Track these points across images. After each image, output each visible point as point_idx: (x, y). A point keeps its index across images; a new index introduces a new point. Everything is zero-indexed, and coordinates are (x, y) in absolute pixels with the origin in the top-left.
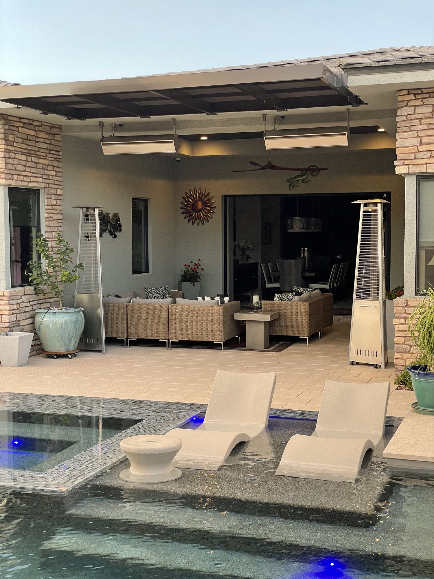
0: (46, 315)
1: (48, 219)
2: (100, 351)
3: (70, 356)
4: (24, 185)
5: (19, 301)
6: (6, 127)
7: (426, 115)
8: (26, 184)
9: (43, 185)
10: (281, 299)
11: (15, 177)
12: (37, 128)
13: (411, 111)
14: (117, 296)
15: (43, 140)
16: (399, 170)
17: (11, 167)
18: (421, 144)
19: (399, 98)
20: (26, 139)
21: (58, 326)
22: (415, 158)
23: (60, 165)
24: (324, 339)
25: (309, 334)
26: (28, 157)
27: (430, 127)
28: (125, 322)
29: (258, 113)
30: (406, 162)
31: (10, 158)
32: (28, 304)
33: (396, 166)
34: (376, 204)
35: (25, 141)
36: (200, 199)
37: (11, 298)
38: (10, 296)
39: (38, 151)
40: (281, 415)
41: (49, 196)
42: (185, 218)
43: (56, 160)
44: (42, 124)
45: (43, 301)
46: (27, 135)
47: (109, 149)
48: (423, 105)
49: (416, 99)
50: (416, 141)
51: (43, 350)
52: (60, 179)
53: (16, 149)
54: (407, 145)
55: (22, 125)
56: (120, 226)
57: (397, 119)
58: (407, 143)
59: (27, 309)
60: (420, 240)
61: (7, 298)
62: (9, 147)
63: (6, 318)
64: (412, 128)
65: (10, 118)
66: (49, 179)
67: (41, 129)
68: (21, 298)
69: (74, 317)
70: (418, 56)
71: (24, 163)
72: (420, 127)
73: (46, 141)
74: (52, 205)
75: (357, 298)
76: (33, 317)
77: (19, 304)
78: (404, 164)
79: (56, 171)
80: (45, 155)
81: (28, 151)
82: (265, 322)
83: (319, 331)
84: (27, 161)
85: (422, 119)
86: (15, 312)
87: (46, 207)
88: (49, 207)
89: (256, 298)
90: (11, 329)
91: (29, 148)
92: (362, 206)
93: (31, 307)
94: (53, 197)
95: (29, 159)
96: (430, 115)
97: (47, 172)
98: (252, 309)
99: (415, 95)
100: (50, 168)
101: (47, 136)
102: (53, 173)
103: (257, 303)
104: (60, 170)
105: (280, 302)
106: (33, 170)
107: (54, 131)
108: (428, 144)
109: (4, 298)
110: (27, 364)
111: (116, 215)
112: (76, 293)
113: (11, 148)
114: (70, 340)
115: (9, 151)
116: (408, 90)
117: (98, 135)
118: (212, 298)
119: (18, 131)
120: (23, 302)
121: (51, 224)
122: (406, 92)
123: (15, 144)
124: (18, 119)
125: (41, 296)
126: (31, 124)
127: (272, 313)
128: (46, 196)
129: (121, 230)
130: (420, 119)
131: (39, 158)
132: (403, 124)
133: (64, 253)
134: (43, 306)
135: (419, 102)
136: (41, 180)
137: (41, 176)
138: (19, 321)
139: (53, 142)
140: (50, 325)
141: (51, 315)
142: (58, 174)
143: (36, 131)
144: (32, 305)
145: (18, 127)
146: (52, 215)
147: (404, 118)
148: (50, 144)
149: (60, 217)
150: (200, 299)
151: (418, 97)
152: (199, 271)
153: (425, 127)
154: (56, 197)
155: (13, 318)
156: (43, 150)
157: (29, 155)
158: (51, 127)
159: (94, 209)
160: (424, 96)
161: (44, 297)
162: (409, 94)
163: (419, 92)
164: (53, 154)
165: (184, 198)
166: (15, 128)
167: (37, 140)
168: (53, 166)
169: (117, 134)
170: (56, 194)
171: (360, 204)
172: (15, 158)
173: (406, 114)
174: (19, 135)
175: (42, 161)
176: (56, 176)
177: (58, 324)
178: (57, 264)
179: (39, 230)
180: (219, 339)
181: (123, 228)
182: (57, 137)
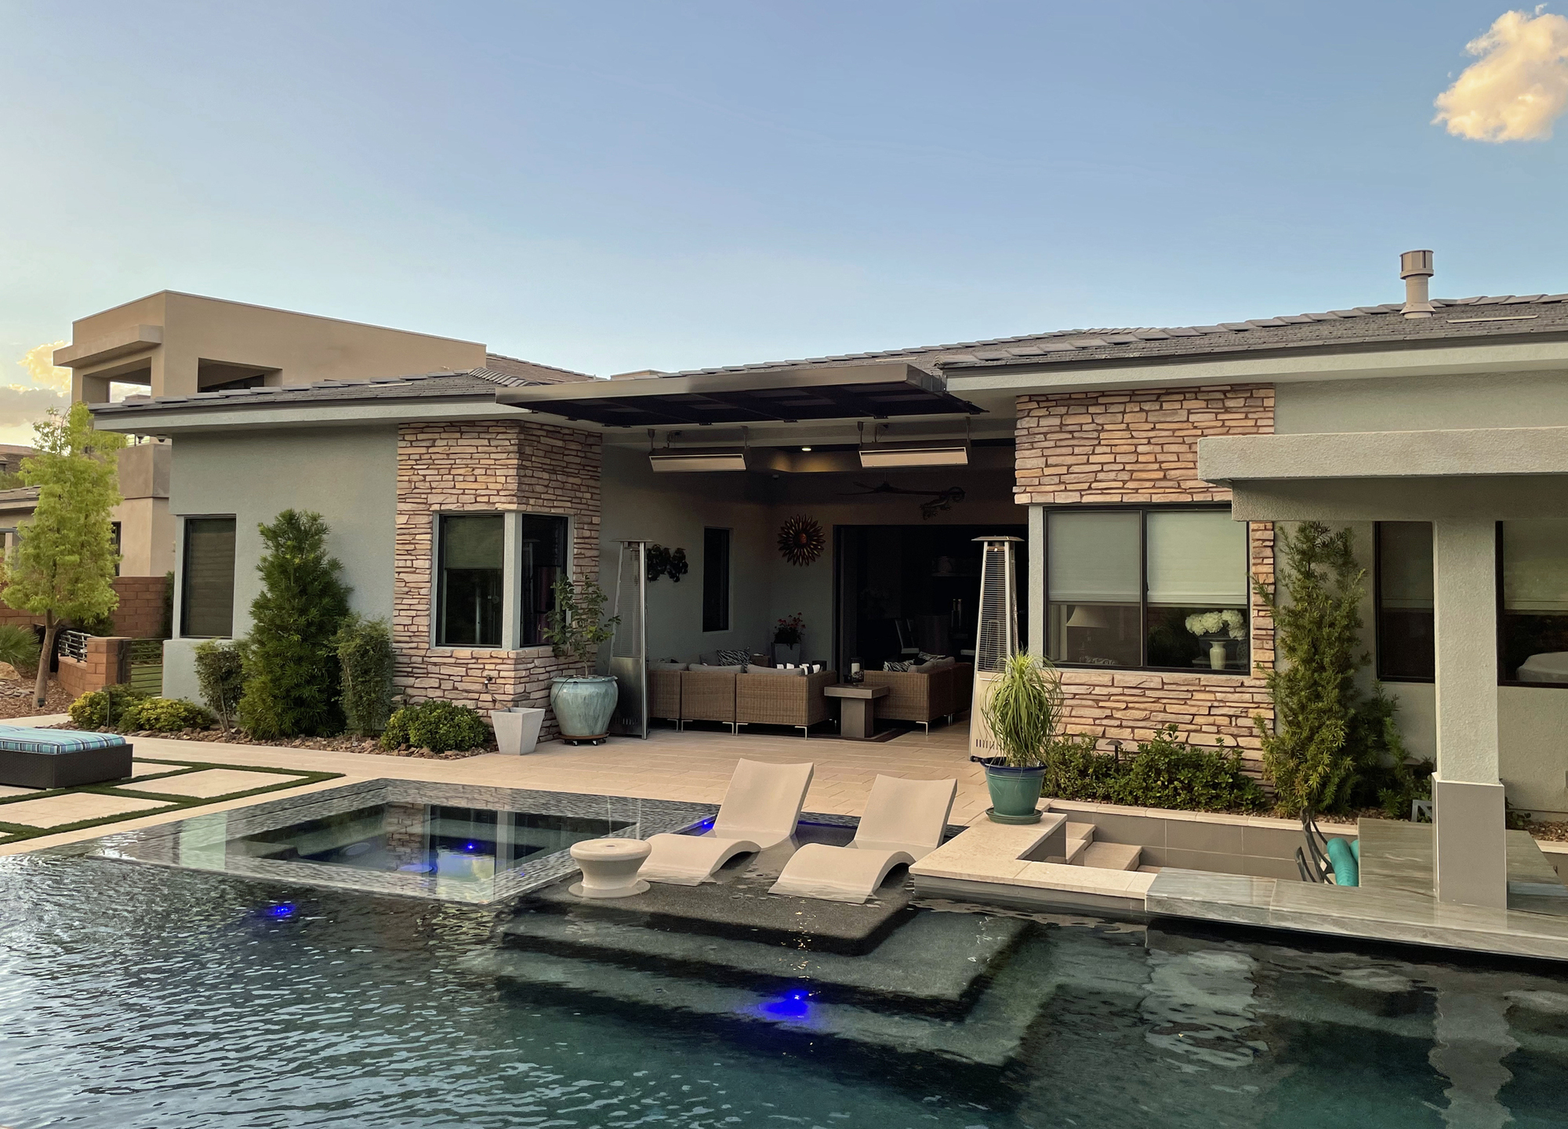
0: (565, 685)
1: (577, 557)
2: (640, 737)
3: (595, 742)
4: (545, 511)
5: (530, 666)
6: (522, 436)
7: (1053, 429)
8: (547, 510)
9: (572, 512)
10: (892, 669)
11: (532, 501)
12: (567, 437)
13: (1033, 423)
14: (673, 661)
15: (574, 453)
16: (1020, 499)
17: (527, 488)
18: (1047, 466)
19: (1018, 405)
20: (550, 452)
21: (580, 700)
22: (1040, 484)
23: (598, 484)
24: (955, 726)
25: (930, 717)
26: (552, 476)
27: (1058, 443)
28: (679, 697)
29: (853, 421)
30: (1028, 489)
31: (525, 476)
32: (543, 670)
33: (1015, 493)
34: (1002, 543)
35: (548, 455)
36: (805, 530)
37: (518, 661)
38: (516, 659)
39: (566, 467)
40: (822, 822)
41: (581, 526)
42: (784, 555)
43: (592, 477)
44: (574, 431)
45: (566, 666)
46: (552, 446)
47: (660, 465)
48: (1049, 415)
49: (1039, 408)
50: (1041, 462)
51: (560, 733)
52: (598, 503)
53: (535, 465)
54: (1029, 467)
55: (544, 433)
56: (686, 566)
57: (1017, 433)
58: (1029, 463)
59: (541, 677)
60: (1050, 592)
61: (513, 662)
62: (524, 463)
63: (510, 689)
64: (1035, 445)
65: (528, 425)
66: (581, 503)
67: (571, 438)
68: (533, 662)
69: (601, 689)
70: (1042, 353)
71: (546, 483)
72: (1046, 444)
73: (579, 454)
74: (583, 538)
75: (981, 668)
76: (549, 688)
77: (530, 669)
78: (1025, 492)
79: (592, 493)
80: (576, 471)
81: (552, 467)
82: (866, 700)
83: (949, 714)
84: (550, 480)
85: (1048, 433)
86: (523, 680)
87: (575, 540)
88: (579, 541)
89: (855, 667)
90: (516, 703)
91: (553, 463)
92: (986, 544)
93: (547, 674)
94: (586, 527)
95: (554, 477)
96: (1058, 429)
97: (579, 494)
98: (849, 681)
99: (1038, 402)
100: (583, 489)
101: (580, 448)
102: (588, 496)
103: (856, 673)
104: (597, 491)
105: (891, 673)
106: (559, 492)
107: (591, 440)
108: (1056, 466)
109: (509, 661)
110: (535, 751)
111: (680, 551)
112: (611, 655)
113: (528, 464)
114: (596, 720)
115: (525, 468)
116: (1030, 396)
117: (646, 445)
118: (796, 666)
119: (539, 442)
120: (536, 667)
121: (582, 562)
122: (1027, 399)
123: (533, 459)
124: (539, 427)
125: (562, 660)
126: (559, 432)
127: (877, 688)
128: (576, 526)
129: (686, 572)
130: (1045, 434)
131: (568, 476)
132: (1024, 439)
133: (593, 601)
134: (565, 673)
135: (1043, 412)
136: (569, 504)
137: (570, 499)
138: (529, 693)
139: (589, 455)
140: (569, 698)
141: (572, 685)
142: (595, 497)
143: (564, 441)
144: (549, 672)
145: (539, 436)
146: (583, 551)
147: (1025, 432)
148: (585, 457)
149: (595, 553)
150: (780, 667)
151: (1042, 405)
152: (799, 629)
153: (1052, 444)
154: (591, 527)
155: (520, 689)
156: (574, 466)
157: (553, 472)
158: (586, 437)
159: (639, 543)
160: (1049, 404)
161: (566, 661)
162: (1030, 401)
163: (1044, 398)
164: (589, 471)
165: (782, 528)
166: (534, 438)
167: (566, 452)
168: (588, 486)
169: (672, 446)
170: (591, 523)
171: (983, 542)
172: (533, 477)
173: (1027, 426)
174: (539, 446)
175: (571, 480)
176: (591, 499)
177: (579, 698)
178: (584, 617)
179: (565, 571)
180: (801, 723)
181: (689, 568)
182: (596, 449)
